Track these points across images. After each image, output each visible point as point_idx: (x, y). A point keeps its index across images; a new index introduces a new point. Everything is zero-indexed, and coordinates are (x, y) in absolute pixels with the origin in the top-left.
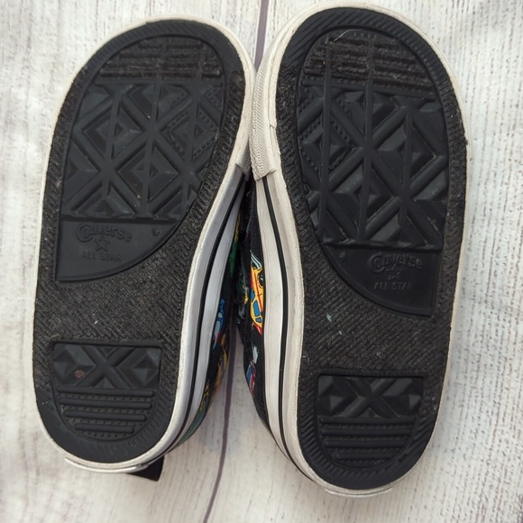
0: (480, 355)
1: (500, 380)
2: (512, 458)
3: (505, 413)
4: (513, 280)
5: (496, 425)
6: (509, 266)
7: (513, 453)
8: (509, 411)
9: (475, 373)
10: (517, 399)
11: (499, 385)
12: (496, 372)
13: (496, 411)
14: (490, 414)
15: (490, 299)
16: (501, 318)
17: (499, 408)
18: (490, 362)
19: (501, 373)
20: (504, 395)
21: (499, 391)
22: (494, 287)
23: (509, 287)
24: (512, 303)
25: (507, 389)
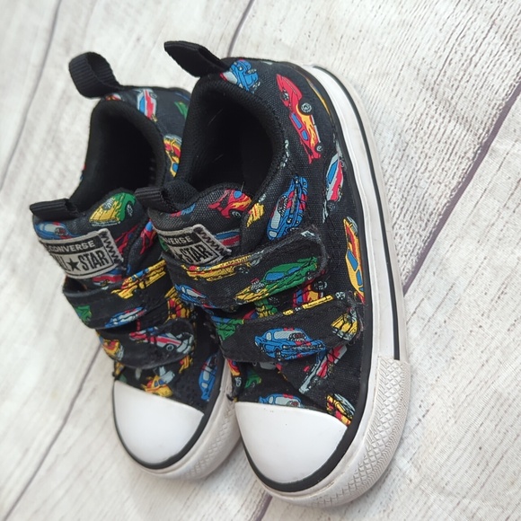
0: (408, 144)
1: (414, 176)
2: (400, 254)
3: (407, 210)
4: (462, 73)
5: (398, 219)
6: (465, 57)
7: (402, 250)
8: (411, 209)
9: (397, 161)
10: (420, 199)
11: (412, 180)
12: (413, 166)
13: (401, 206)
14: (396, 206)
15: (436, 87)
16: (438, 111)
17: (404, 203)
18: (412, 154)
19: (417, 169)
20: (412, 193)
21: (409, 186)
22: (444, 76)
23: (456, 80)
24: (452, 98)
25: (416, 187)
